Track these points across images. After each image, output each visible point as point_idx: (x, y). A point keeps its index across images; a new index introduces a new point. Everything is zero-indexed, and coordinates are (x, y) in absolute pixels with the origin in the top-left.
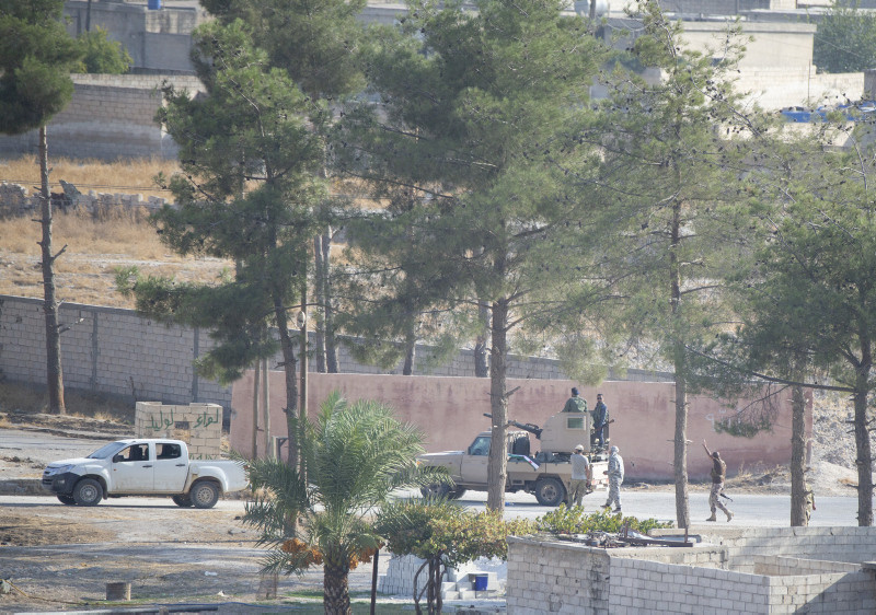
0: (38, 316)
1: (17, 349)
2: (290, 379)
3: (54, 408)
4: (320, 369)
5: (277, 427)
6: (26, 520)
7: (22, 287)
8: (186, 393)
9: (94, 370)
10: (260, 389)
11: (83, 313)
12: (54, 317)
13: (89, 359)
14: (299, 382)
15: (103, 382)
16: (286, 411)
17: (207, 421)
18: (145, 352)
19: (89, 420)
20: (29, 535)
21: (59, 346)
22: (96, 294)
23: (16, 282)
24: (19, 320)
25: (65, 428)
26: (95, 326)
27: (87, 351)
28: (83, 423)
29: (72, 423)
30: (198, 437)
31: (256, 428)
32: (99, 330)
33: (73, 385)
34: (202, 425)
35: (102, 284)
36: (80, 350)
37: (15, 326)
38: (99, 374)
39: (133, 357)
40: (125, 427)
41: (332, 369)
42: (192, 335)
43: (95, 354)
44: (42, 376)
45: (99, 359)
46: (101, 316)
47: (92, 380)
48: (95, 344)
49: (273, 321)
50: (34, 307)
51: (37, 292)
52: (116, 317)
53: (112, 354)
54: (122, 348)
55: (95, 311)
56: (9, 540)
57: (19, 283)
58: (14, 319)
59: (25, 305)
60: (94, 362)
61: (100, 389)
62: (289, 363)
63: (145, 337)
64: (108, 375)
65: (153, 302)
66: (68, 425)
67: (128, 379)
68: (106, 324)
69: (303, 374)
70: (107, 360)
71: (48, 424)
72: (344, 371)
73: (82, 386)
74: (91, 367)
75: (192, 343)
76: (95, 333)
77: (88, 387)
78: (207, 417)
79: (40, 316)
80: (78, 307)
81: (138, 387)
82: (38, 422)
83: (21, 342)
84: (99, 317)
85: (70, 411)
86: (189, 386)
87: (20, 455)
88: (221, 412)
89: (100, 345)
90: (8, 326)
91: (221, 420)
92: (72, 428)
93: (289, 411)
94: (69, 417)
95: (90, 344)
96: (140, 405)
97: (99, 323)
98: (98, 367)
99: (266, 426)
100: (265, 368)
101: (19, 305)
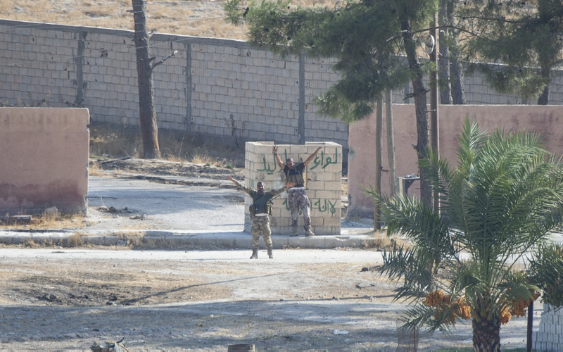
0: (124, 49)
1: (103, 87)
2: (420, 112)
3: (148, 152)
4: (445, 100)
5: (406, 164)
6: (131, 278)
7: (95, 19)
8: (291, 131)
9: (189, 109)
10: (384, 125)
11: (175, 45)
12: (145, 50)
13: (182, 95)
14: (429, 115)
15: (199, 121)
16: (416, 148)
17: (325, 162)
18: (245, 86)
19: (187, 164)
20: (136, 293)
21: (152, 82)
22: (176, 23)
23: (87, 13)
24: (104, 54)
25: (162, 173)
26: (189, 58)
27: (180, 87)
28: (180, 168)
29: (168, 168)
30: (315, 180)
31: (380, 168)
32: (193, 63)
33: (166, 126)
34: (320, 166)
35: (182, 12)
36: (172, 86)
37: (100, 61)
38: (194, 113)
39: (232, 93)
40: (227, 172)
41: (458, 100)
42: (297, 67)
43: (189, 90)
44: (132, 115)
45: (194, 96)
46: (195, 48)
47: (187, 120)
48: (189, 78)
50: (121, 39)
51: (128, 24)
52: (212, 49)
53: (208, 90)
54: (220, 83)
55: (188, 43)
56: (115, 299)
57: (92, 14)
58: (98, 53)
59: (110, 37)
60: (189, 100)
61: (196, 129)
62: (419, 93)
63: (245, 70)
64: (203, 114)
65: (266, 30)
66: (163, 170)
67: (228, 118)
68: (200, 56)
69: (434, 106)
70: (203, 97)
71: (143, 170)
72: (469, 102)
73: (176, 126)
74: (185, 105)
75: (297, 76)
76: (188, 67)
77: (182, 128)
78: (325, 157)
79: (130, 50)
80: (169, 38)
81: (239, 126)
82: (131, 168)
83: (108, 79)
84: (193, 49)
85: (165, 156)
86: (295, 123)
87: (117, 207)
88: (340, 151)
89: (195, 80)
90: (92, 61)
91: (340, 160)
92: (170, 174)
93: (420, 147)
94: (165, 162)
95: (183, 79)
96: (250, 145)
97: (193, 55)
98: (193, 104)
99: (391, 165)
100: (388, 101)
101: (103, 37)
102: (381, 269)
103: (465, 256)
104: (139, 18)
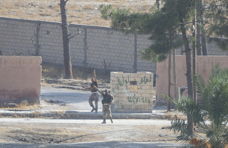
0: (57, 31)
1: (48, 47)
2: (188, 59)
3: (67, 76)
4: (199, 54)
5: (182, 82)
6: (60, 131)
7: (44, 17)
8: (131, 67)
9: (86, 57)
10: (172, 65)
11: (80, 29)
12: (66, 31)
13: (83, 51)
14: (192, 60)
15: (90, 62)
16: (186, 75)
17: (146, 81)
18: (110, 47)
19: (85, 81)
20: (62, 138)
21: (69, 45)
22: (80, 19)
23: (41, 15)
24: (48, 33)
25: (73, 85)
26: (86, 35)
27: (82, 47)
28: (82, 83)
29: (76, 83)
30: (141, 89)
31: (170, 84)
32: (88, 37)
33: (75, 64)
34: (143, 82)
35: (83, 14)
36: (78, 47)
37: (47, 36)
38: (88, 59)
39: (105, 50)
40: (102, 85)
41: (205, 54)
42: (133, 39)
43: (86, 49)
44: (60, 60)
45: (88, 51)
46: (88, 30)
47: (85, 62)
48: (86, 44)
49: (179, 30)
50: (55, 26)
51: (59, 20)
52: (96, 31)
53: (94, 48)
54: (99, 46)
55: (85, 28)
56: (52, 140)
57: (43, 15)
58: (45, 33)
59: (51, 25)
60: (85, 53)
61: (89, 66)
62: (187, 51)
63: (110, 40)
64: (92, 59)
66: (74, 84)
67: (103, 61)
68: (91, 34)
69: (194, 56)
70: (92, 52)
71: (65, 84)
72: (210, 55)
73: (80, 65)
74: (84, 55)
75: (133, 43)
76: (85, 38)
77: (83, 65)
78: (146, 78)
79: (59, 31)
80: (77, 26)
81: (108, 65)
82: (60, 83)
83: (50, 44)
84: (88, 31)
85: (75, 78)
86: (133, 64)
87: (54, 100)
88: (152, 76)
89: (88, 44)
90: (43, 36)
91: (152, 80)
92: (77, 86)
93: (188, 75)
94: (75, 80)
95: (83, 44)
96: (112, 73)
97: (87, 34)
98: (87, 55)
99: (175, 82)
100: (174, 54)
101: (48, 25)
102: (170, 128)
103: (208, 122)
104: (64, 17)
